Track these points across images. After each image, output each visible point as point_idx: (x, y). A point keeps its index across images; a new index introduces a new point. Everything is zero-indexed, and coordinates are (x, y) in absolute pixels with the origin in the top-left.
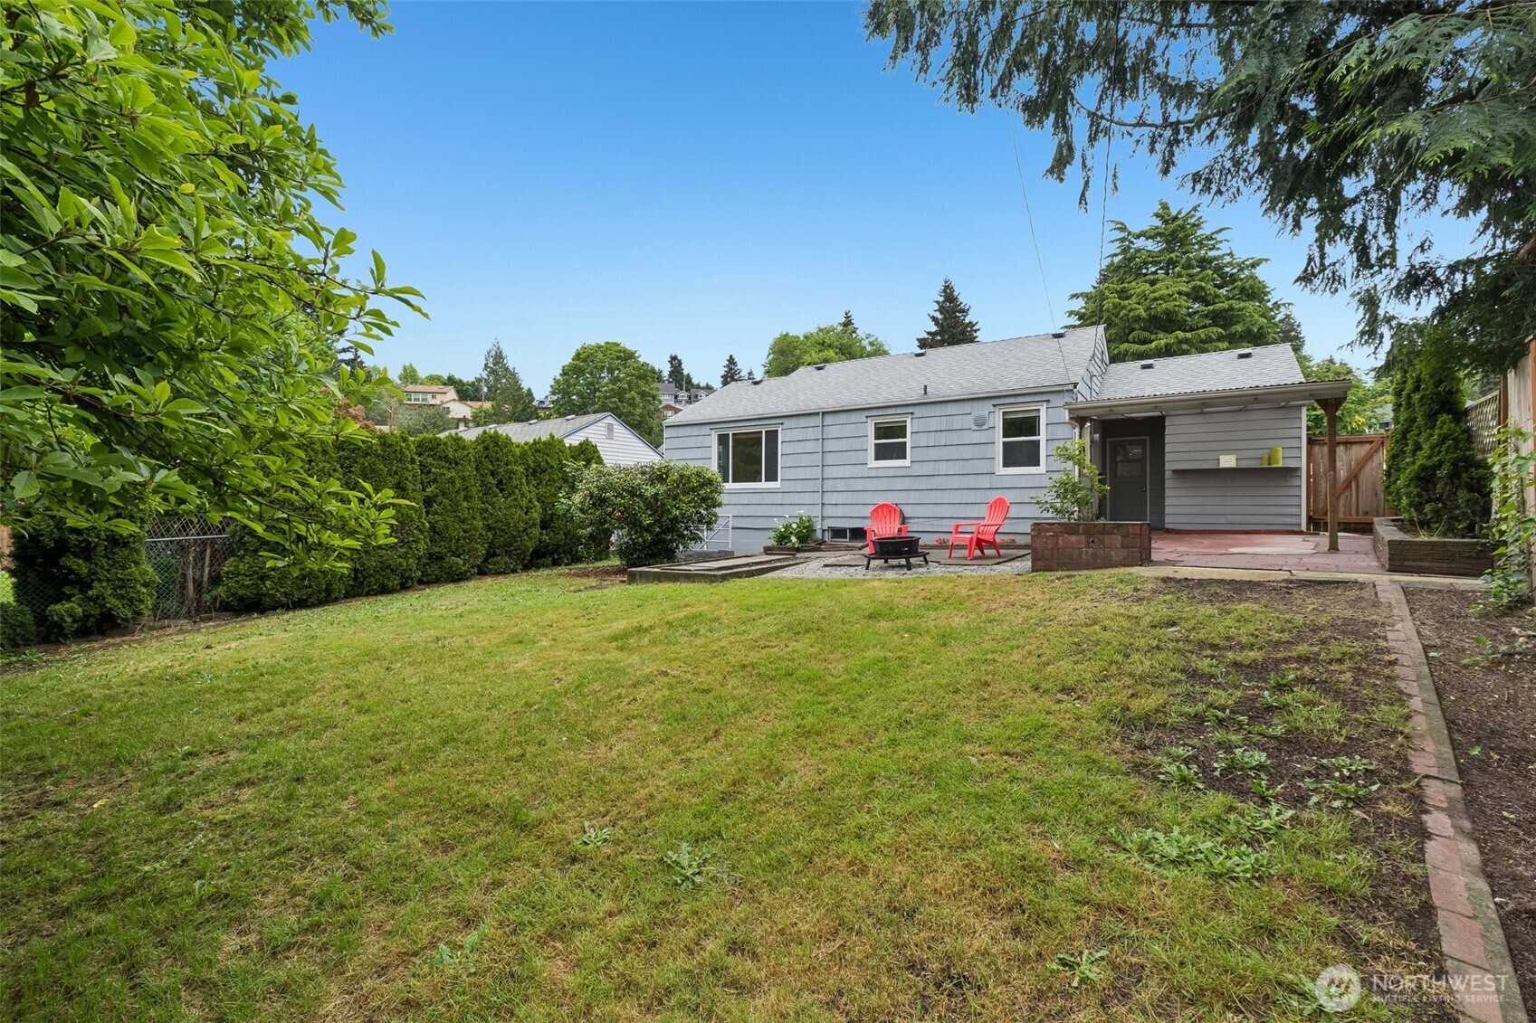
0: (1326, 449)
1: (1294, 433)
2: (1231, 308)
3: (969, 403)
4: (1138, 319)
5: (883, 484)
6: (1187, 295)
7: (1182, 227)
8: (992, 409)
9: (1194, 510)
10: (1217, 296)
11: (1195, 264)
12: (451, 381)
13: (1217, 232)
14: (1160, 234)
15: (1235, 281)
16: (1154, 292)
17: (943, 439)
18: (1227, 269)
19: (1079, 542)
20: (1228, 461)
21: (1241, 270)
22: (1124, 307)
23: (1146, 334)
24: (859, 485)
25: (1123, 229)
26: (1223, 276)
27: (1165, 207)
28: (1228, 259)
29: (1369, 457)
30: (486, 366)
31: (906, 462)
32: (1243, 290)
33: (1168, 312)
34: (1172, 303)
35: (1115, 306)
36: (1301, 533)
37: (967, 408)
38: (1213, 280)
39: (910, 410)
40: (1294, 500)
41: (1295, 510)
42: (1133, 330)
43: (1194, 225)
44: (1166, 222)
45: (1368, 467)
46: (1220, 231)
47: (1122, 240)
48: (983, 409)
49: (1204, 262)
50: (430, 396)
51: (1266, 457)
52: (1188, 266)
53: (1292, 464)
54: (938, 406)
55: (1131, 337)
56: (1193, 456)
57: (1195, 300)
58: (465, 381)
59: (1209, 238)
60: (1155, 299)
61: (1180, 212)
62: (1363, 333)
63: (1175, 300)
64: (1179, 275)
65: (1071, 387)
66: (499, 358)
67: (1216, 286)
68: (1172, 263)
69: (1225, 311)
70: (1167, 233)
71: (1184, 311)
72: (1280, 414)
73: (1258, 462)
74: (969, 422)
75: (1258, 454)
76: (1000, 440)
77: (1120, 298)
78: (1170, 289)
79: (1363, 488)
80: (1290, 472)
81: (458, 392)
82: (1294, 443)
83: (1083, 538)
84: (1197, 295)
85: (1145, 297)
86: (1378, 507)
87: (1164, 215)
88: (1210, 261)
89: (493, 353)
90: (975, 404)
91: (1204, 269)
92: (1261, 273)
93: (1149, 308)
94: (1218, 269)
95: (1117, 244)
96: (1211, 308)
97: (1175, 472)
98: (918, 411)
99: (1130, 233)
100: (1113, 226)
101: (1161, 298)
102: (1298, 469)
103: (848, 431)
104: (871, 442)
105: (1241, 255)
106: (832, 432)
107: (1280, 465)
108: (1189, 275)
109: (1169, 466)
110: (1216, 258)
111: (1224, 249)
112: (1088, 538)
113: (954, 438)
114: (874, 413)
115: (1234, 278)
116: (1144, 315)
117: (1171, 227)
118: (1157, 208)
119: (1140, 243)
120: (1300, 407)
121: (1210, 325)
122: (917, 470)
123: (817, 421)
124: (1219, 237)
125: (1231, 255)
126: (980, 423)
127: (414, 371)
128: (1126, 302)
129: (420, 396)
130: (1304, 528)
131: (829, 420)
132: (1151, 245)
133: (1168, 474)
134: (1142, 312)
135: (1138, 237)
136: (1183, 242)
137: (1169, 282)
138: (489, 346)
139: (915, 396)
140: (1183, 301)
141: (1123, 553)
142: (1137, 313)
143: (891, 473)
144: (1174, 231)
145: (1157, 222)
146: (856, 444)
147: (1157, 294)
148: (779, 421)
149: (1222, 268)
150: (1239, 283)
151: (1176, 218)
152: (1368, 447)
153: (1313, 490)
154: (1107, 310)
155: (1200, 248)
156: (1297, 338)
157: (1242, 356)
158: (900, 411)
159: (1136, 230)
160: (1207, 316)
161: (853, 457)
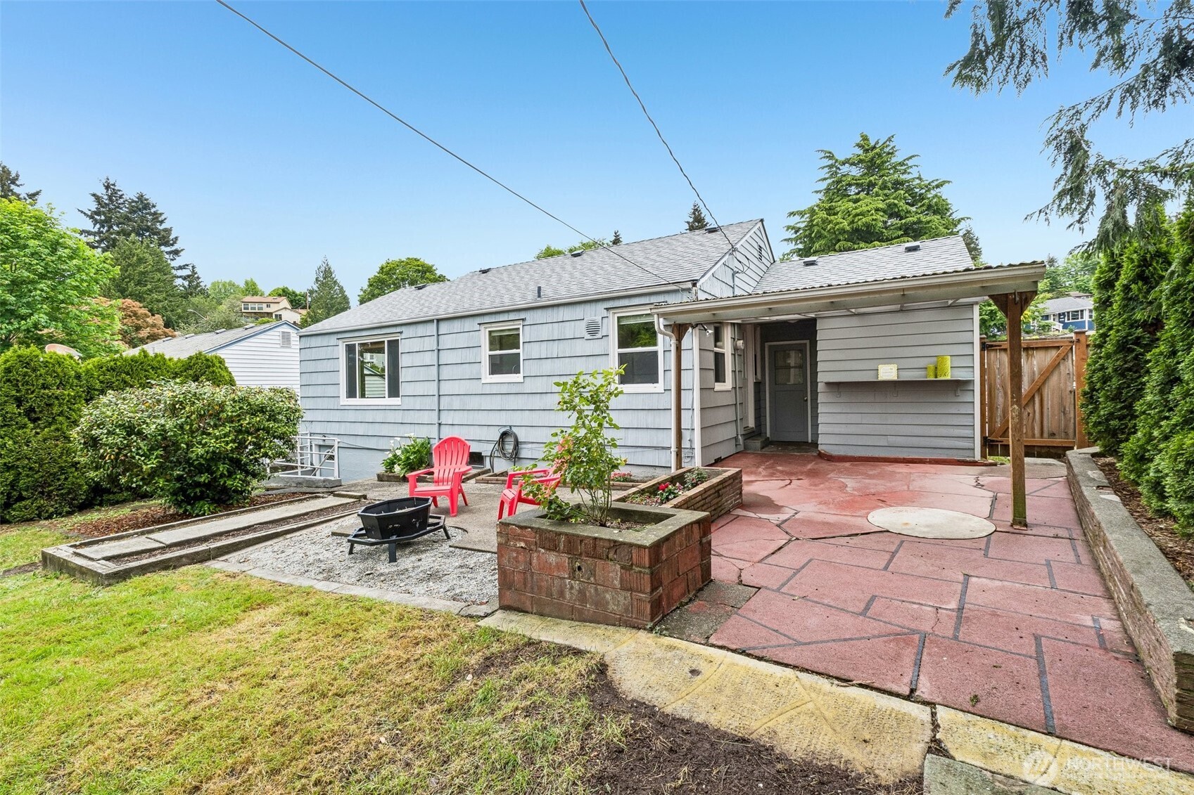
0: (1005, 358)
1: (965, 337)
2: (919, 222)
3: (582, 307)
4: (843, 231)
5: (496, 403)
6: (884, 211)
7: (880, 155)
8: (605, 313)
9: (852, 429)
10: (908, 212)
11: (890, 185)
12: (285, 293)
13: (908, 159)
14: (861, 161)
15: (923, 199)
16: (856, 208)
17: (555, 349)
18: (917, 190)
19: (559, 566)
20: (888, 372)
21: (929, 190)
22: (830, 222)
23: (849, 244)
24: (474, 403)
25: (831, 157)
26: (913, 195)
27: (865, 138)
28: (917, 181)
29: (1055, 366)
30: (317, 280)
31: (517, 378)
32: (929, 207)
33: (868, 226)
34: (870, 218)
35: (824, 221)
36: (974, 463)
37: (578, 312)
38: (905, 198)
39: (522, 315)
40: (966, 421)
41: (967, 432)
42: (839, 240)
43: (889, 153)
44: (866, 151)
45: (1054, 379)
46: (911, 158)
47: (830, 167)
48: (595, 313)
49: (897, 184)
50: (265, 305)
51: (932, 366)
52: (884, 187)
53: (962, 375)
54: (549, 311)
55: (837, 247)
56: (848, 365)
57: (891, 216)
58: (298, 292)
59: (902, 164)
60: (857, 215)
61: (877, 143)
62: (1061, 195)
63: (872, 215)
64: (877, 195)
65: (689, 285)
66: (328, 273)
67: (907, 203)
68: (871, 185)
69: (914, 223)
70: (867, 159)
71: (880, 224)
72: (947, 315)
73: (922, 373)
74: (581, 329)
75: (922, 363)
76: (614, 350)
77: (827, 214)
78: (871, 206)
79: (1048, 403)
80: (959, 386)
81: (291, 302)
82: (965, 350)
83: (565, 559)
84: (892, 212)
85: (849, 213)
86: (1066, 426)
87: (864, 145)
88: (902, 183)
89: (323, 269)
90: (588, 307)
91: (896, 189)
92: (945, 192)
93: (852, 222)
94: (910, 190)
95: (826, 170)
96: (903, 221)
97: (828, 384)
98: (530, 317)
99: (836, 161)
100: (823, 155)
101: (862, 214)
102: (970, 382)
103: (462, 340)
104: (485, 353)
105: (928, 178)
106: (446, 342)
107: (949, 378)
108: (886, 195)
109: (822, 378)
110: (908, 181)
111: (914, 173)
112: (572, 561)
113: (565, 349)
114: (487, 319)
115: (922, 198)
116: (848, 228)
117: (870, 154)
118: (859, 140)
119: (845, 169)
120: (971, 305)
121: (902, 235)
122: (531, 386)
123: (432, 329)
124: (910, 163)
125: (920, 178)
126: (593, 330)
127: (254, 284)
128: (832, 218)
129: (256, 306)
130: (978, 457)
131: (444, 327)
132: (855, 172)
133: (821, 387)
134: (845, 224)
135: (844, 164)
136: (880, 167)
137: (868, 200)
138: (320, 263)
139: (530, 299)
140: (880, 217)
141: (623, 598)
142: (841, 225)
143: (504, 389)
144: (872, 159)
145: (860, 152)
146: (469, 356)
147: (858, 211)
148: (398, 330)
149: (912, 189)
150: (926, 201)
151: (874, 148)
152: (1054, 353)
153: (988, 406)
154: (817, 225)
155: (895, 172)
156: (975, 249)
157: (909, 250)
158: (512, 316)
159: (841, 158)
160: (900, 229)
161: (467, 371)
